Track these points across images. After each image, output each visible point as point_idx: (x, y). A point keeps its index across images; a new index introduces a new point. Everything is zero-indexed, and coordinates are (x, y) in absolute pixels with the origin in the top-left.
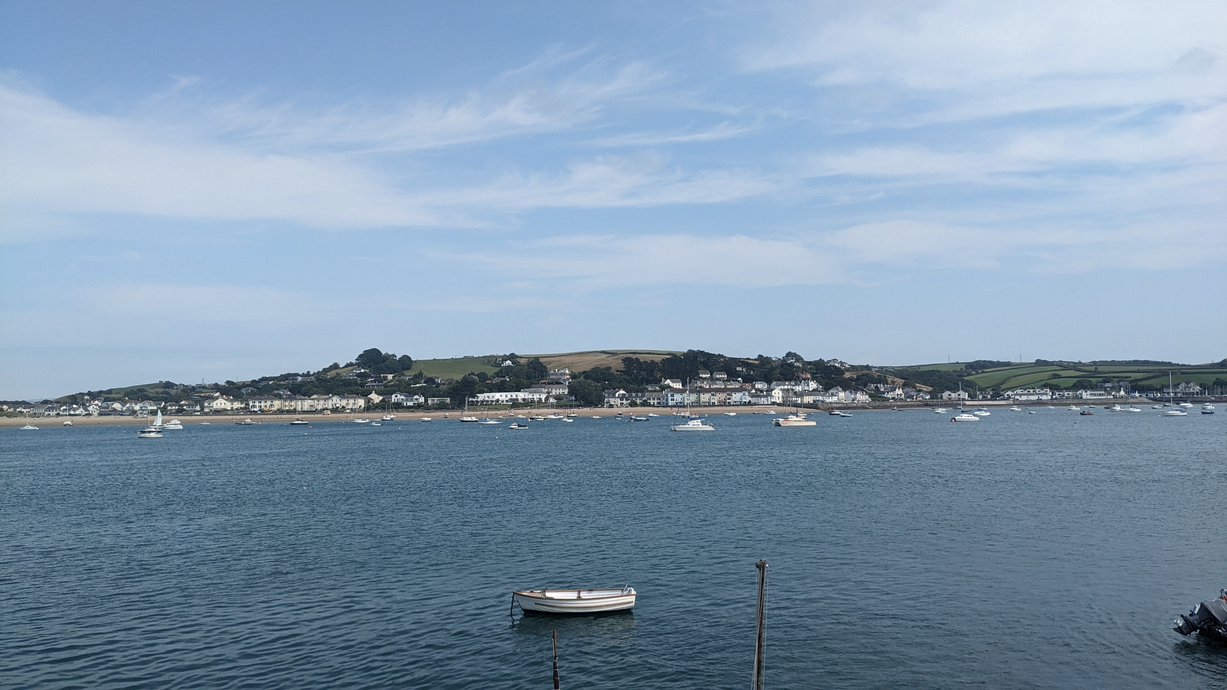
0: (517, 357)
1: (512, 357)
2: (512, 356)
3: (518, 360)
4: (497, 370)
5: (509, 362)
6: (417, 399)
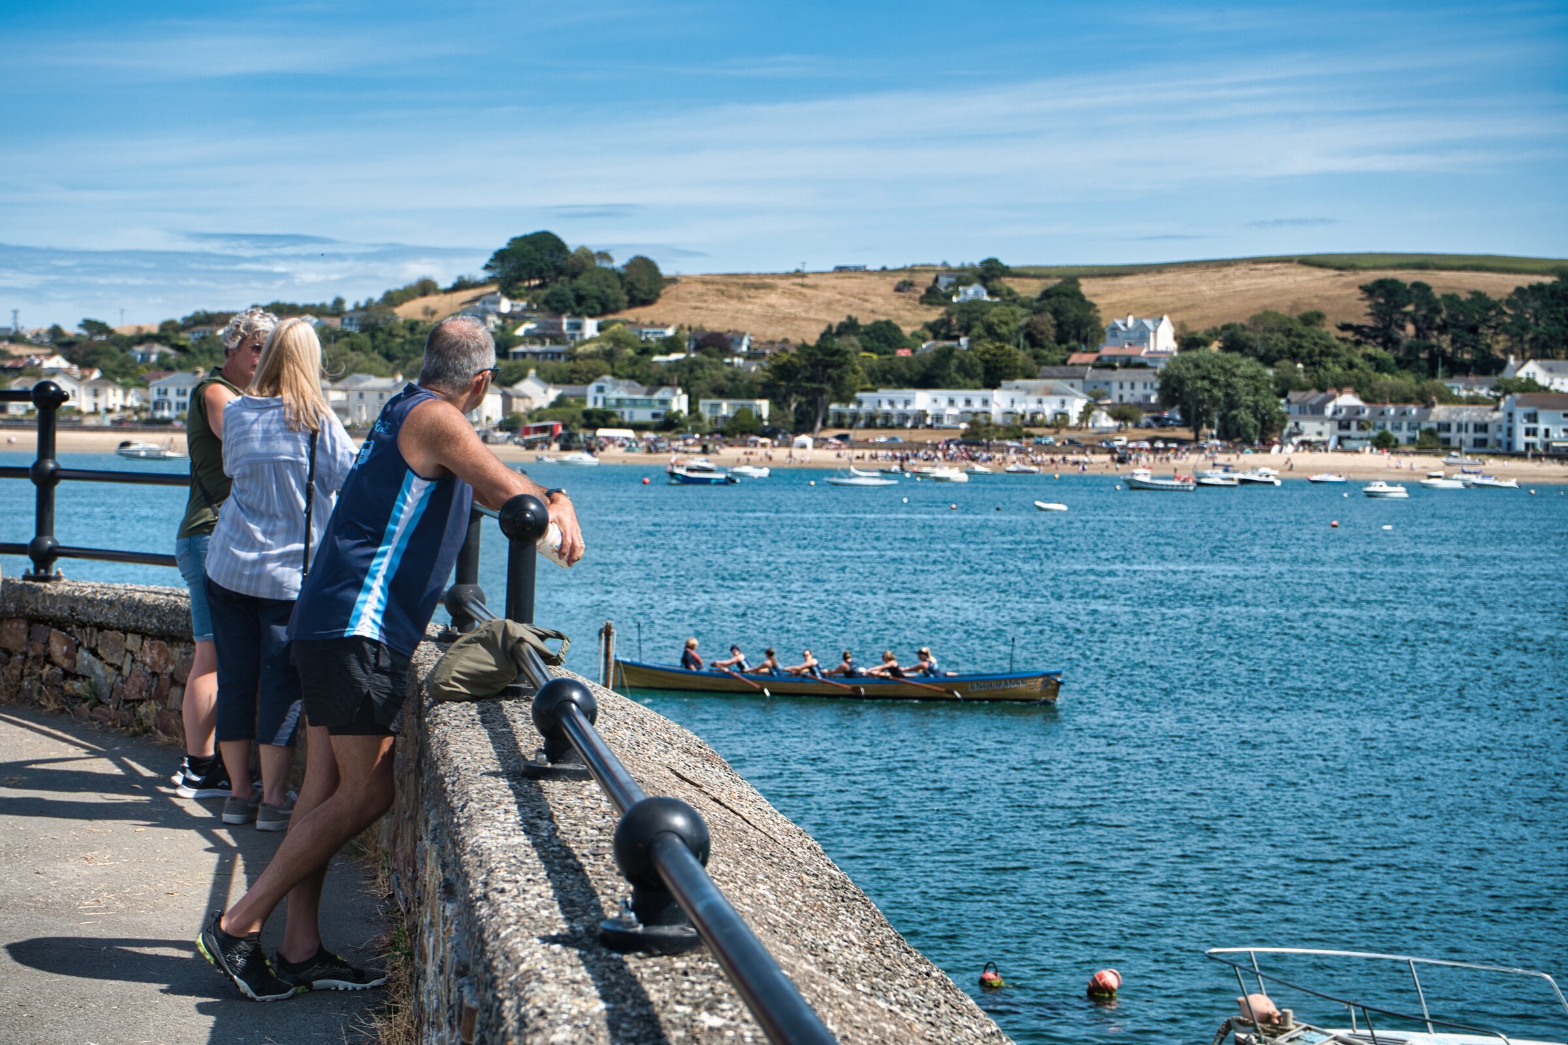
0: (1007, 272)
1: (990, 272)
2: (988, 270)
3: (1008, 282)
4: (934, 315)
5: (974, 292)
6: (664, 402)
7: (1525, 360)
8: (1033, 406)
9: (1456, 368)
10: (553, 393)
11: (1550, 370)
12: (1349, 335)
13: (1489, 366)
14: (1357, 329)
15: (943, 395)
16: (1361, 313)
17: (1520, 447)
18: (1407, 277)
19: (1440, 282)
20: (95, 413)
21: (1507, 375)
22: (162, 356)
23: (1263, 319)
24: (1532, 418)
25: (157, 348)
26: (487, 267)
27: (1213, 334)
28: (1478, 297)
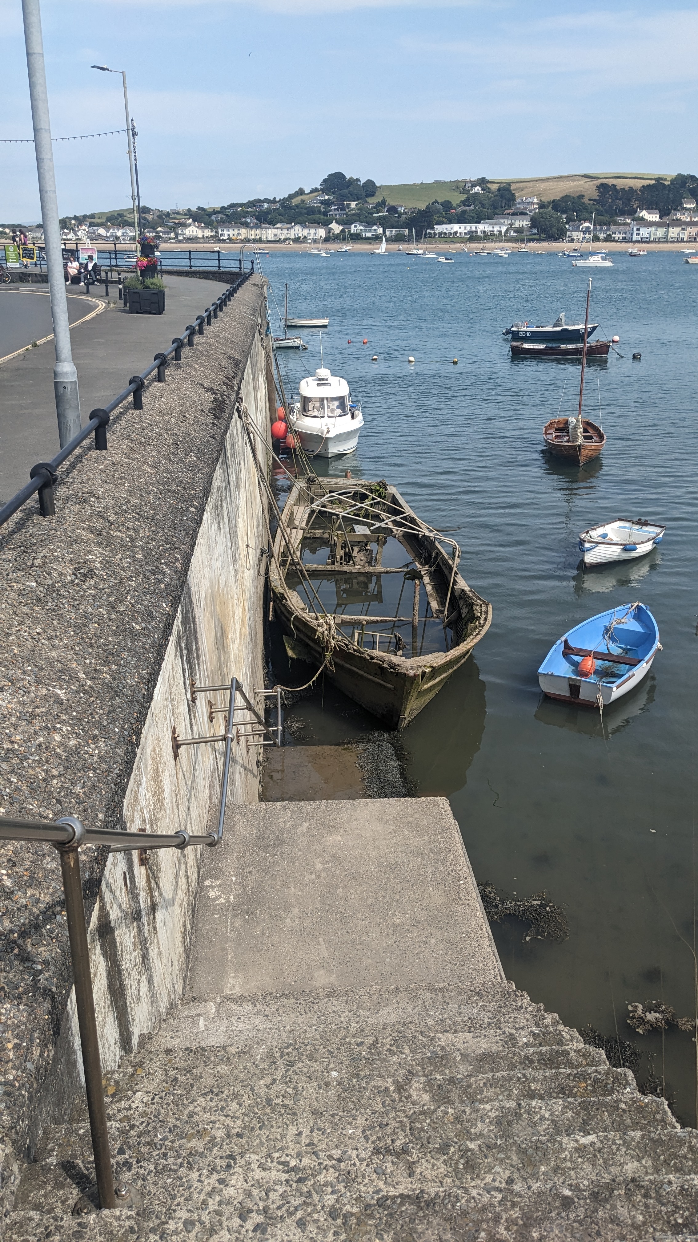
0: (488, 182)
2: (483, 181)
3: (489, 185)
4: (464, 197)
5: (478, 189)
6: (375, 230)
7: (643, 210)
8: (490, 229)
9: (622, 213)
10: (341, 228)
11: (649, 213)
12: (591, 202)
13: (632, 212)
14: (594, 200)
15: (463, 226)
16: (595, 195)
17: (634, 239)
18: (611, 182)
19: (620, 183)
20: (203, 237)
21: (636, 215)
22: (222, 218)
23: (566, 198)
24: (638, 229)
25: (220, 215)
26: (321, 185)
27: (549, 203)
28: (631, 189)
